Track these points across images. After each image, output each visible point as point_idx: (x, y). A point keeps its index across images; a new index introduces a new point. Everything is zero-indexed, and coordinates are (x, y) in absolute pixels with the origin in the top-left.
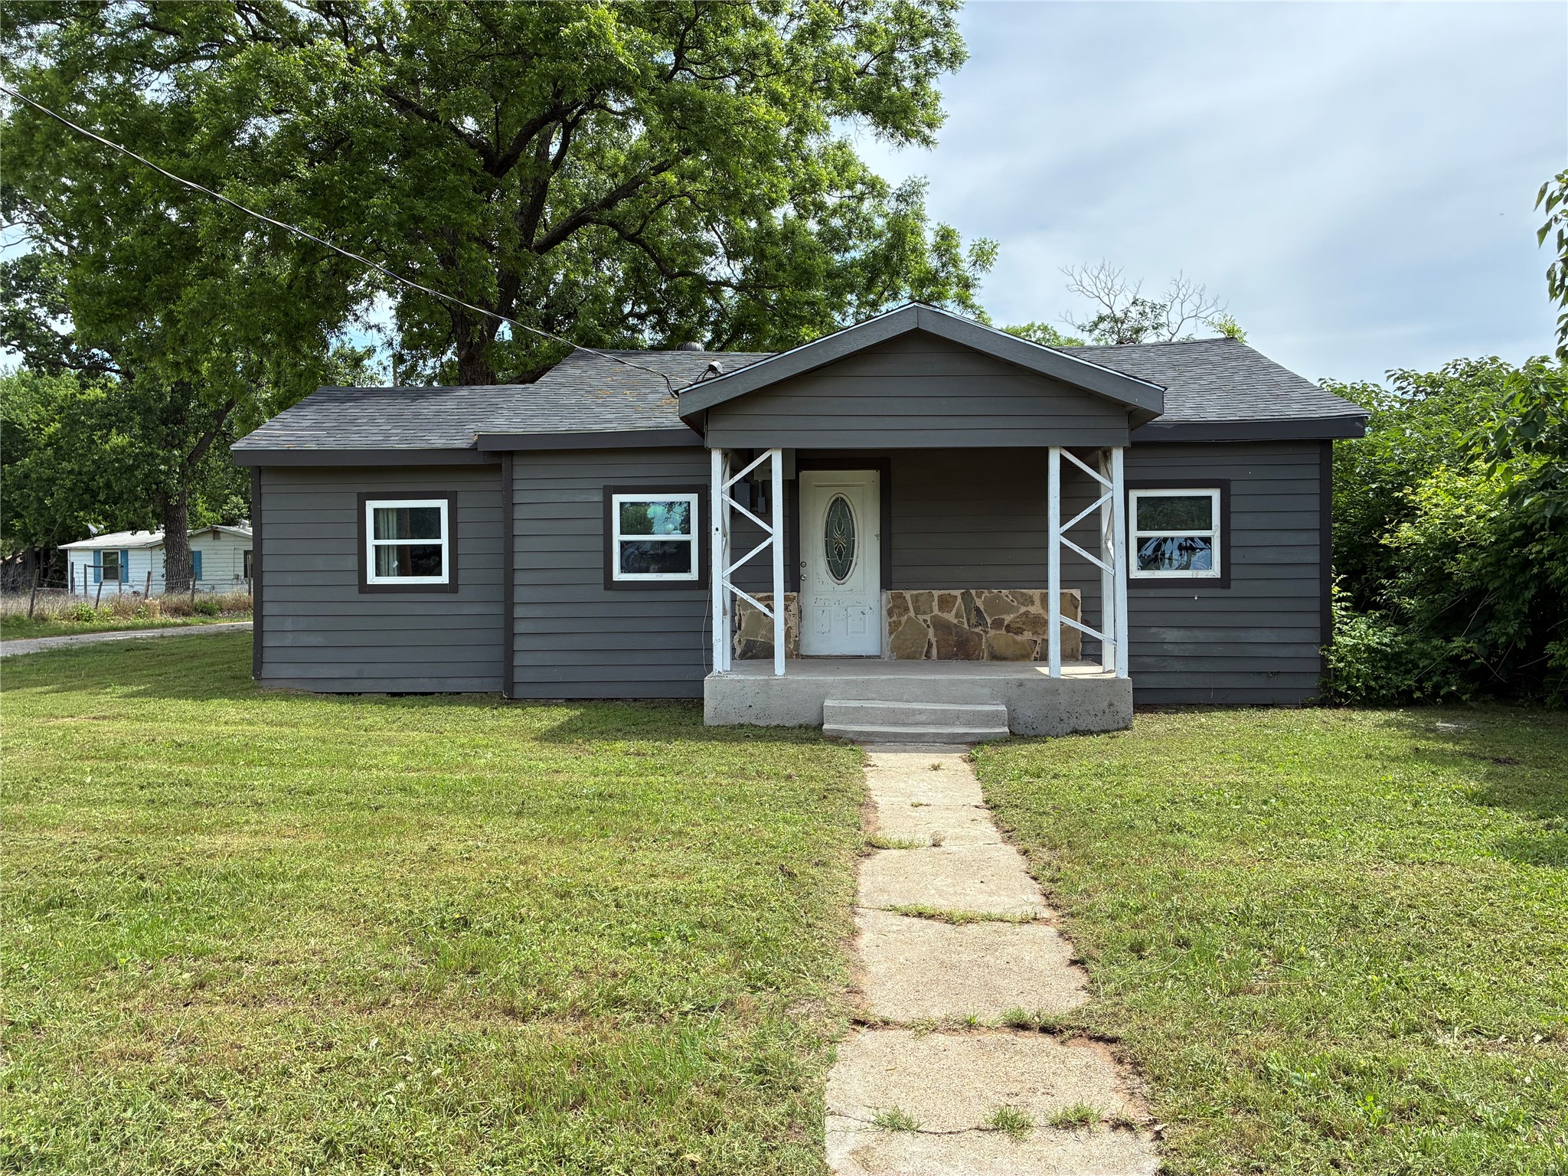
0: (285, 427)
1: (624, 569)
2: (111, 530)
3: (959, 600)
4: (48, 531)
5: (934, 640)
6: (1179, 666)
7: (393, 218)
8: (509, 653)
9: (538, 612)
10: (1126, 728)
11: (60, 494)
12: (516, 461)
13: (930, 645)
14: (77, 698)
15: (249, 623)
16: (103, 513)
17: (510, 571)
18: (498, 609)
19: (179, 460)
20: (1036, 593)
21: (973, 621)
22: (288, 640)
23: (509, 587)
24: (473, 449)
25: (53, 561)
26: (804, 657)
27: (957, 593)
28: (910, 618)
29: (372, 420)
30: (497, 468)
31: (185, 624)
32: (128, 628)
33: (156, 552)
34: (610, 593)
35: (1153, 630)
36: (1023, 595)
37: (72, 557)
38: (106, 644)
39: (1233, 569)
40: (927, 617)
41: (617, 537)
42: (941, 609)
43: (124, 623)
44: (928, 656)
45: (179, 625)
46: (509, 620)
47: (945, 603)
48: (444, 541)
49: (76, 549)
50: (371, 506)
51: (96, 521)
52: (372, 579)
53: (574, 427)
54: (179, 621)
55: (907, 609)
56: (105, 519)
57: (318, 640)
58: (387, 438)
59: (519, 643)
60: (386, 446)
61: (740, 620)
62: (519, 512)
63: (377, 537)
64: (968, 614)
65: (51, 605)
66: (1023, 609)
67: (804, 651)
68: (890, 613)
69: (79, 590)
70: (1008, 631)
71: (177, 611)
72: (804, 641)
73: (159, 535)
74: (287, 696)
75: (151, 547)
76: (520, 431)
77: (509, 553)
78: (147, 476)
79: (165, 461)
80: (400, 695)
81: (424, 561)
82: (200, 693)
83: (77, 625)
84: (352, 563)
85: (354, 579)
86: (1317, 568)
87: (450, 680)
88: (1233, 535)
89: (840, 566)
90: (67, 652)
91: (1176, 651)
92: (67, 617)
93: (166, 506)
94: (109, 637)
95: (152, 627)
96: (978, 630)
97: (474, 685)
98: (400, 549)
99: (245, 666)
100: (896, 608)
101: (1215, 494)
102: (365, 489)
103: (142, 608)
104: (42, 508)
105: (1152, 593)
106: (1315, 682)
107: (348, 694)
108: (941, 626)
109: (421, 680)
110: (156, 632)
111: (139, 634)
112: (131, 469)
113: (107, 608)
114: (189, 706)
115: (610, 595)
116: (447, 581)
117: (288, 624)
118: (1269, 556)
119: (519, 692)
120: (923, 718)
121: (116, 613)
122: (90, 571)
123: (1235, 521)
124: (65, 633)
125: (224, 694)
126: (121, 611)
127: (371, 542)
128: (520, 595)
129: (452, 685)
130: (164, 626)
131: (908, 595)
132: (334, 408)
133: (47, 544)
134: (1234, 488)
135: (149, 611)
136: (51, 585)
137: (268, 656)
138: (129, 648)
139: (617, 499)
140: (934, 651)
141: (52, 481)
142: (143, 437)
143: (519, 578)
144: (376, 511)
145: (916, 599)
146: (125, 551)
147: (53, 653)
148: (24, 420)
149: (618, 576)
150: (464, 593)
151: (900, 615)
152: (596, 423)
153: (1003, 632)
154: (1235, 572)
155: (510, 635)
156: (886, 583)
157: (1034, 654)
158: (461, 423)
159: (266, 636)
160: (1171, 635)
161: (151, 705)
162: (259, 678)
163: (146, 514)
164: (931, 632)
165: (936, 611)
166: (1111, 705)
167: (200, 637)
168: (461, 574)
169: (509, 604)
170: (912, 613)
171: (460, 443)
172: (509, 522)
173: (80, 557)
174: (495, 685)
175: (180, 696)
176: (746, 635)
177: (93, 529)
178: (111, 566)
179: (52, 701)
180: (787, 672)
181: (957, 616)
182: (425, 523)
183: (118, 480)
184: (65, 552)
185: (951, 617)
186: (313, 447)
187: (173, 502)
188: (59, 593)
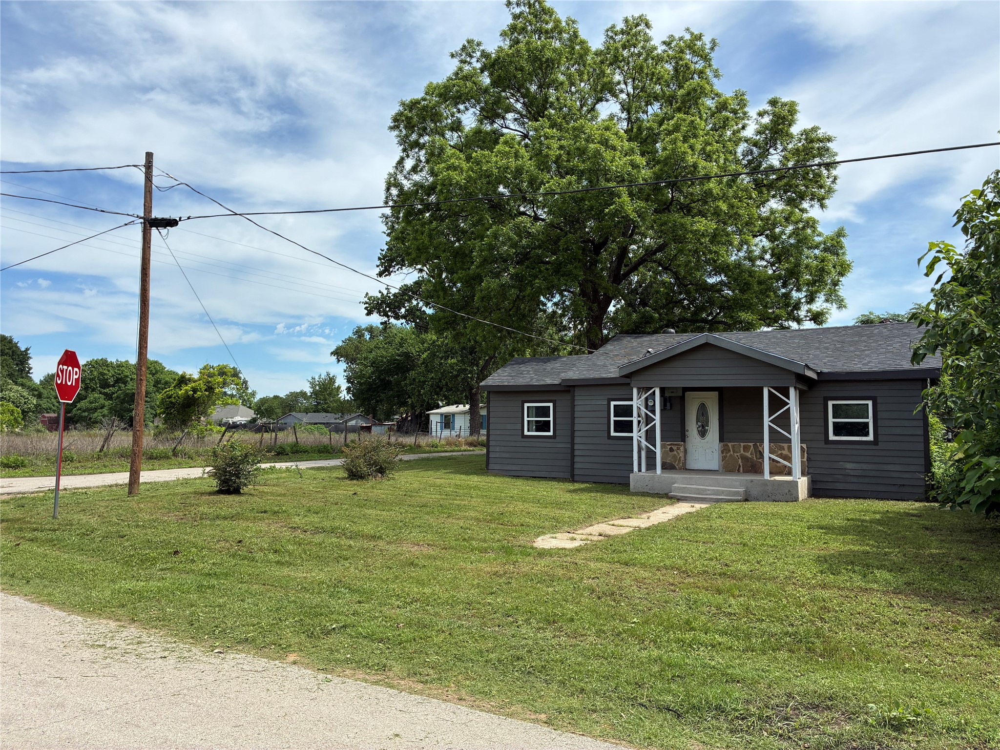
0: (499, 376)
1: (616, 431)
2: (448, 404)
3: (752, 447)
4: (422, 405)
5: (741, 464)
6: (854, 480)
7: (543, 287)
8: (573, 463)
9: (583, 447)
10: (796, 501)
11: (427, 388)
12: (576, 389)
13: (740, 466)
14: (430, 473)
15: (485, 451)
16: (444, 396)
17: (573, 432)
18: (569, 446)
19: (477, 372)
20: (785, 445)
21: (758, 457)
22: (497, 455)
23: (573, 437)
24: (560, 384)
25: (423, 419)
26: (686, 469)
27: (751, 444)
28: (731, 455)
29: (529, 372)
30: (569, 391)
31: (473, 450)
32: (451, 451)
33: (466, 415)
35: (841, 463)
37: (432, 418)
38: (442, 457)
39: (880, 437)
40: (738, 454)
41: (613, 418)
42: (744, 451)
43: (450, 449)
44: (739, 471)
45: (471, 451)
46: (573, 450)
47: (746, 448)
48: (551, 419)
49: (433, 414)
50: (526, 405)
51: (442, 401)
52: (526, 433)
53: (596, 376)
54: (471, 449)
55: (730, 451)
56: (445, 399)
57: (507, 455)
58: (532, 379)
59: (576, 459)
60: (531, 383)
62: (577, 409)
63: (528, 417)
64: (756, 454)
65: (423, 441)
67: (687, 468)
68: (722, 452)
69: (434, 434)
70: (773, 462)
71: (471, 444)
72: (688, 462)
73: (468, 407)
74: (495, 476)
75: (464, 413)
76: (576, 378)
77: (573, 424)
78: (463, 379)
79: (471, 372)
80: (535, 477)
81: (544, 426)
82: (467, 473)
83: (432, 449)
85: (520, 433)
86: (923, 437)
87: (552, 473)
88: (879, 421)
89: (703, 433)
90: (428, 459)
91: (852, 473)
92: (428, 446)
93: (471, 393)
94: (443, 454)
95: (460, 451)
96: (760, 460)
97: (561, 475)
98: (536, 421)
99: (484, 466)
100: (724, 450)
101: (870, 403)
102: (524, 399)
103: (457, 443)
104: (420, 395)
105: (840, 446)
106: (922, 490)
108: (744, 458)
109: (543, 472)
110: (460, 453)
111: (454, 454)
112: (457, 376)
113: (443, 442)
114: (463, 477)
115: (610, 442)
117: (498, 449)
118: (898, 431)
119: (576, 478)
120: (709, 492)
121: (447, 445)
122: (439, 424)
123: (880, 415)
124: (427, 453)
125: (475, 474)
126: (449, 443)
127: (526, 419)
128: (577, 440)
129: (554, 475)
130: (465, 451)
131: (730, 444)
132: (516, 367)
133: (421, 410)
134: (879, 401)
135: (460, 445)
136: (422, 431)
137: (491, 461)
138: (449, 458)
139: (613, 403)
140: (741, 469)
141: (424, 382)
142: (462, 361)
143: (576, 434)
144: (528, 407)
145: (733, 447)
146: (453, 415)
147: (423, 459)
148: (414, 351)
149: (613, 434)
150: (558, 439)
151: (727, 453)
152: (606, 373)
154: (880, 438)
155: (573, 456)
156: (721, 440)
158: (559, 373)
160: (849, 466)
161: (452, 476)
162: (488, 469)
163: (462, 398)
164: (740, 461)
165: (742, 452)
166: (789, 491)
167: (477, 455)
168: (557, 432)
169: (573, 444)
170: (732, 453)
171: (556, 382)
172: (573, 412)
173: (435, 418)
174: (568, 475)
175: (463, 474)
177: (441, 404)
178: (448, 421)
179: (422, 473)
180: (662, 472)
181: (751, 454)
182: (544, 412)
183: (450, 382)
184: (428, 415)
185: (748, 455)
186: (506, 384)
187: (474, 391)
188: (426, 435)
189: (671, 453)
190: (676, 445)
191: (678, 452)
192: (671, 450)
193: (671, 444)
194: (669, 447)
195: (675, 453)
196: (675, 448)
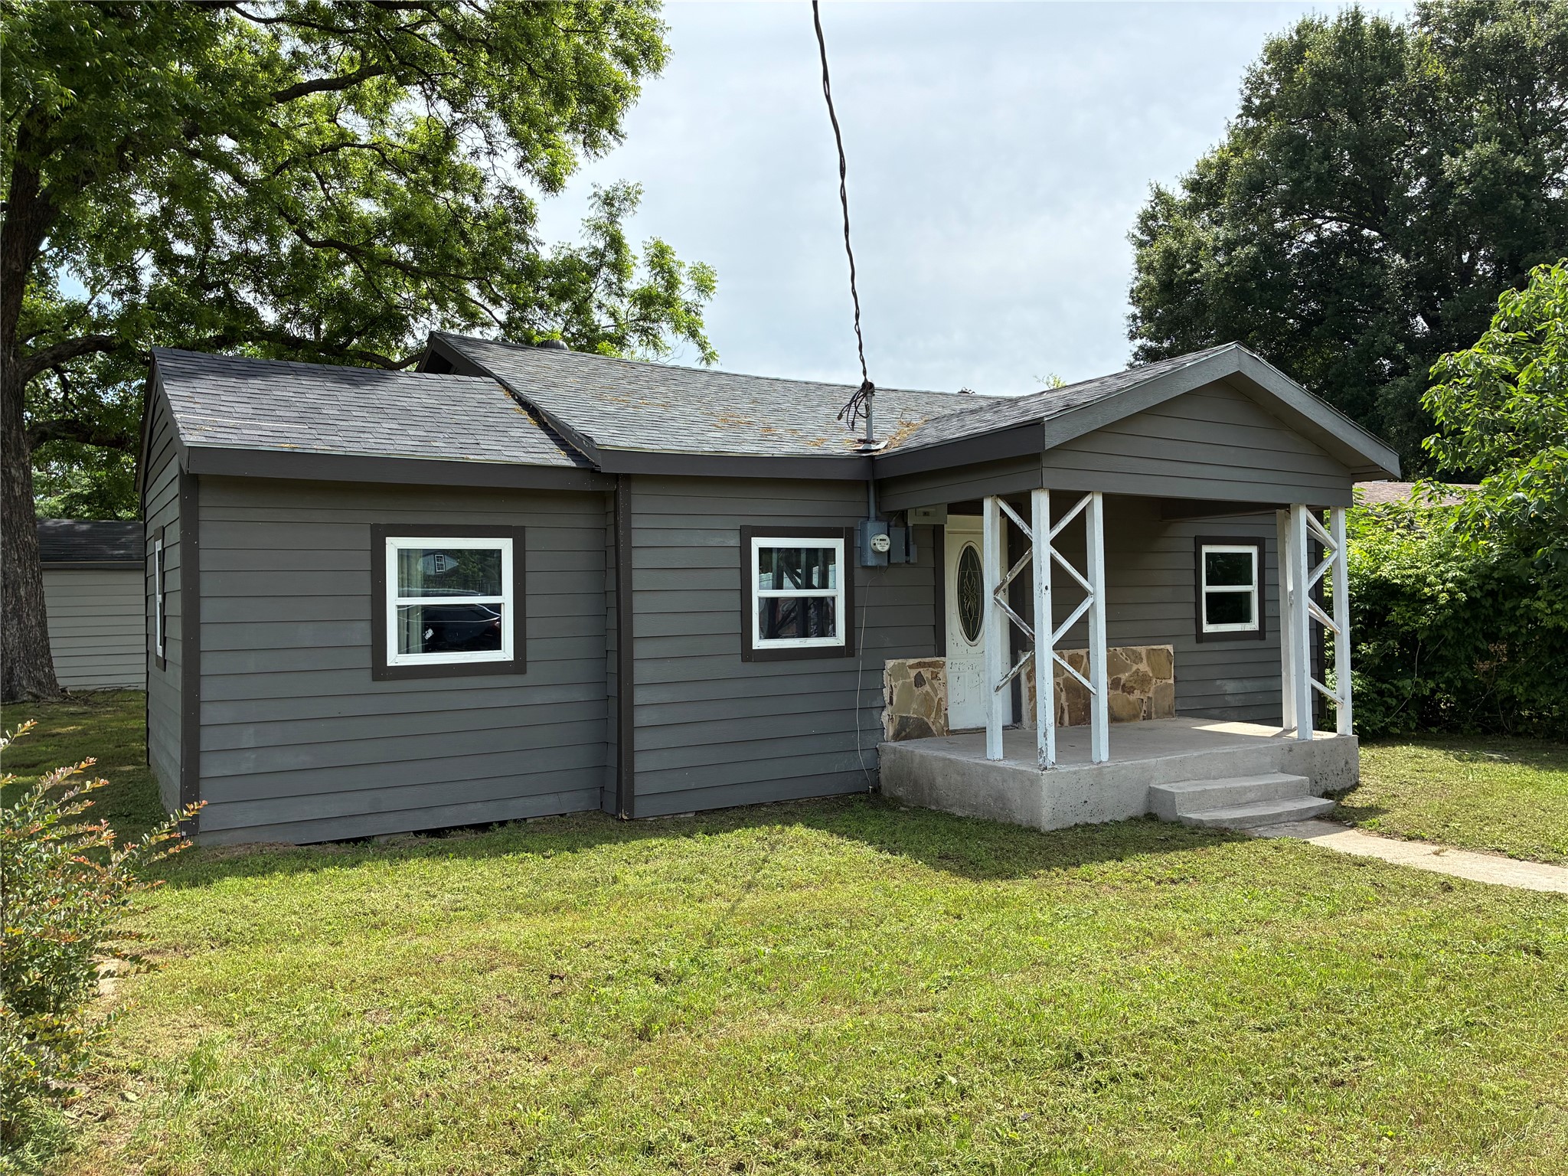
1: (768, 633)
5: (1065, 705)
8: (622, 754)
9: (663, 695)
18: (595, 694)
22: (248, 763)
23: (624, 664)
26: (950, 733)
34: (748, 665)
35: (1218, 682)
36: (1134, 652)
41: (758, 592)
46: (625, 708)
48: (506, 599)
50: (394, 545)
52: (394, 657)
59: (641, 741)
61: (892, 693)
62: (638, 559)
63: (402, 593)
66: (1135, 668)
67: (949, 728)
70: (1124, 691)
77: (622, 616)
84: (361, 633)
85: (366, 659)
87: (514, 802)
88: (1266, 589)
89: (972, 626)
91: (1233, 701)
97: (549, 805)
101: (1254, 552)
102: (384, 519)
105: (1217, 646)
107: (356, 841)
108: (1072, 689)
109: (472, 807)
115: (749, 669)
116: (511, 658)
117: (248, 737)
119: (641, 809)
127: (393, 601)
128: (641, 673)
137: (208, 791)
139: (758, 543)
143: (638, 651)
144: (403, 554)
149: (758, 643)
150: (533, 673)
153: (1120, 692)
154: (1268, 624)
157: (1142, 714)
159: (204, 760)
160: (1230, 687)
164: (1063, 696)
168: (531, 645)
169: (624, 686)
172: (621, 572)
176: (898, 712)
182: (477, 572)
189: (918, 691)
190: (930, 665)
191: (932, 686)
192: (919, 681)
193: (919, 665)
194: (913, 673)
195: (927, 688)
196: (926, 674)
